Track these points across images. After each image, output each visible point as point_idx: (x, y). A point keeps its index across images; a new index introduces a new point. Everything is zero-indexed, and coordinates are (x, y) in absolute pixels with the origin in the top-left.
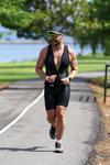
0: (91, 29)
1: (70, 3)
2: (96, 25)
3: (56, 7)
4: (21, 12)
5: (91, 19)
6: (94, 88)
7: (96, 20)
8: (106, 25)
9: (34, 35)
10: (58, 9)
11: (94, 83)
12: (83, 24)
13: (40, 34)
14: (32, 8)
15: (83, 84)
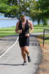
0: (37, 13)
1: (28, 1)
2: (40, 11)
3: (22, 3)
4: (6, 5)
5: (37, 9)
6: (39, 39)
7: (40, 9)
8: (44, 11)
9: (12, 16)
10: (23, 4)
11: (39, 38)
12: (34, 11)
13: (14, 15)
14: (11, 4)
15: (33, 38)
